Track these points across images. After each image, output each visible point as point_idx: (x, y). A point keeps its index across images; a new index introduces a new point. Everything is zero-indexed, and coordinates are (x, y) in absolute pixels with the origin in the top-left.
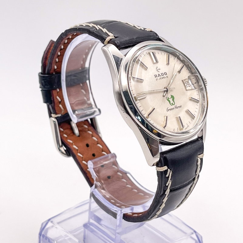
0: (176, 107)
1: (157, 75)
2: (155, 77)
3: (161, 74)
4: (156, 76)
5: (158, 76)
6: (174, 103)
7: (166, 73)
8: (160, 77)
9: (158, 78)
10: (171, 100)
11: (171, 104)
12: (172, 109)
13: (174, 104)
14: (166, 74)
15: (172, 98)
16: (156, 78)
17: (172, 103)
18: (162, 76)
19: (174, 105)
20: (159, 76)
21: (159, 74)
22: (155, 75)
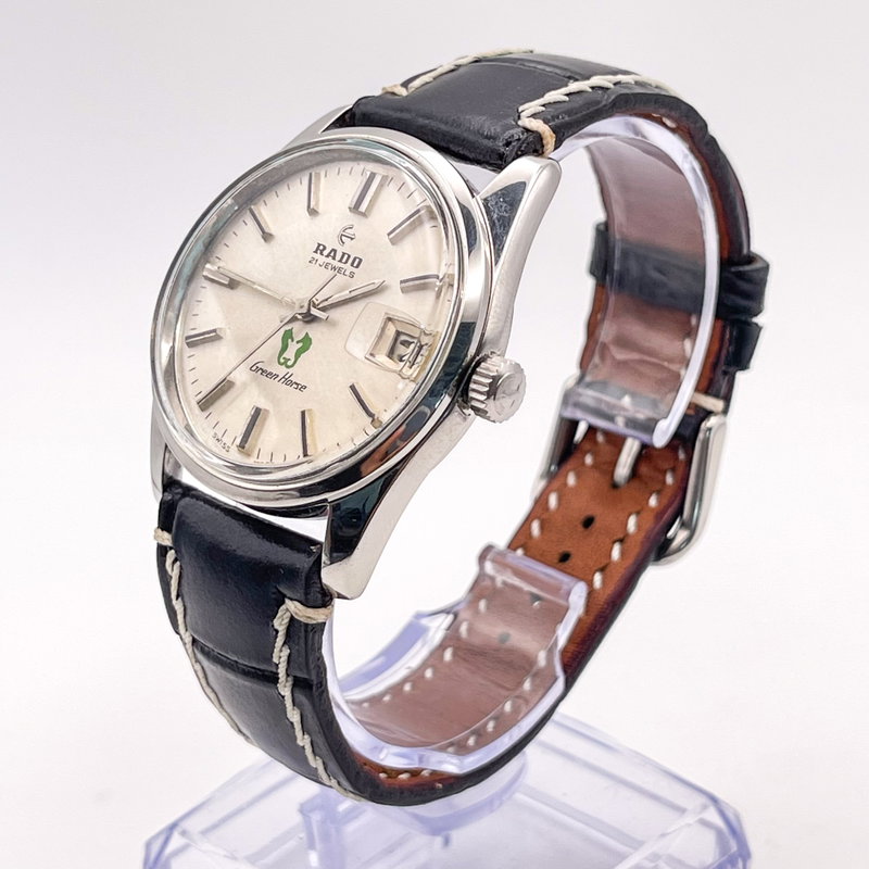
0: (287, 381)
1: (325, 248)
2: (316, 252)
3: (344, 254)
4: (320, 249)
5: (326, 253)
6: (293, 360)
7: (361, 260)
8: (330, 260)
9: (322, 259)
10: (293, 347)
11: (282, 361)
12: (269, 375)
13: (292, 366)
14: (356, 263)
15: (300, 345)
16: (318, 256)
17: (287, 360)
18: (340, 261)
19: (288, 367)
20: (327, 256)
21: (334, 251)
22: (319, 245)
